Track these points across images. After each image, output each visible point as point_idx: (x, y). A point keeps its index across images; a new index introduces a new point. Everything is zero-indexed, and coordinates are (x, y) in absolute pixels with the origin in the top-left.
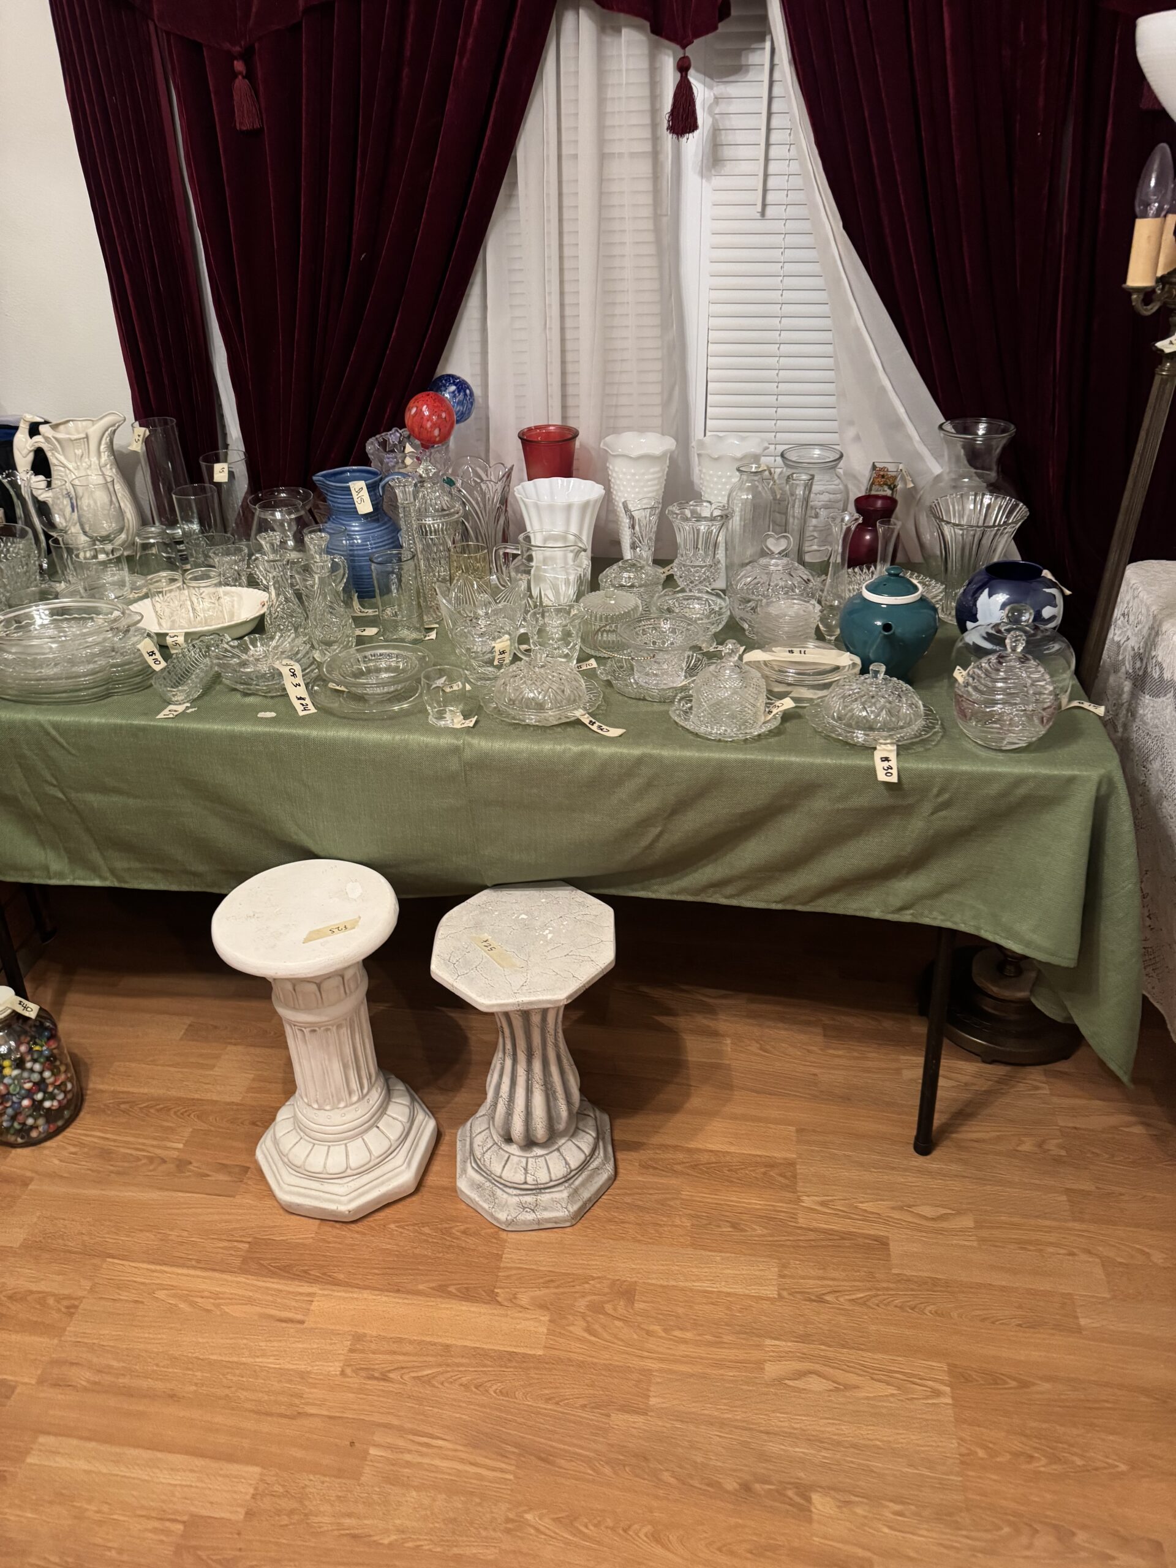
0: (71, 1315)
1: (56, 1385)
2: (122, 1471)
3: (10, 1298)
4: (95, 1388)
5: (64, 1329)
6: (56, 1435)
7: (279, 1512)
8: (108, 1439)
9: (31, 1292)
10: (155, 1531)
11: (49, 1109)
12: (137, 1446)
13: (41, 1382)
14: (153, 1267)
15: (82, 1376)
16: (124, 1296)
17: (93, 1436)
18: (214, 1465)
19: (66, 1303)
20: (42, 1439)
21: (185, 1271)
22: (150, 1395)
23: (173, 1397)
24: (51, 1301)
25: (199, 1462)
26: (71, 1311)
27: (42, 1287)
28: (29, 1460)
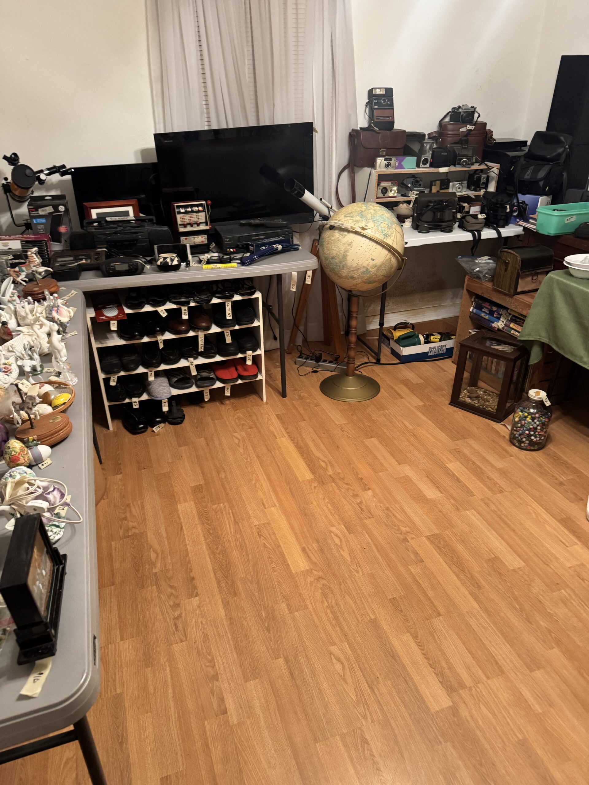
0: (501, 493)
1: (485, 503)
2: (488, 533)
3: (488, 477)
4: (494, 512)
5: (496, 494)
6: (477, 513)
7: (522, 577)
8: (490, 525)
9: (494, 480)
10: (487, 551)
11: (532, 440)
12: (496, 532)
13: (482, 500)
14: (532, 500)
15: (493, 507)
16: (518, 499)
17: (486, 521)
18: (513, 553)
19: (501, 489)
20: (473, 510)
21: (541, 508)
22: (508, 526)
23: (514, 531)
24: (497, 485)
25: (510, 549)
26: (501, 492)
27: (498, 481)
28: (467, 512)
